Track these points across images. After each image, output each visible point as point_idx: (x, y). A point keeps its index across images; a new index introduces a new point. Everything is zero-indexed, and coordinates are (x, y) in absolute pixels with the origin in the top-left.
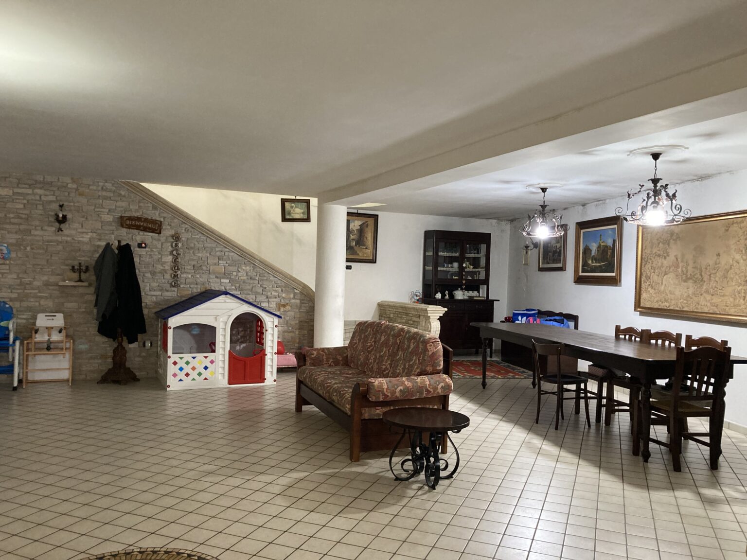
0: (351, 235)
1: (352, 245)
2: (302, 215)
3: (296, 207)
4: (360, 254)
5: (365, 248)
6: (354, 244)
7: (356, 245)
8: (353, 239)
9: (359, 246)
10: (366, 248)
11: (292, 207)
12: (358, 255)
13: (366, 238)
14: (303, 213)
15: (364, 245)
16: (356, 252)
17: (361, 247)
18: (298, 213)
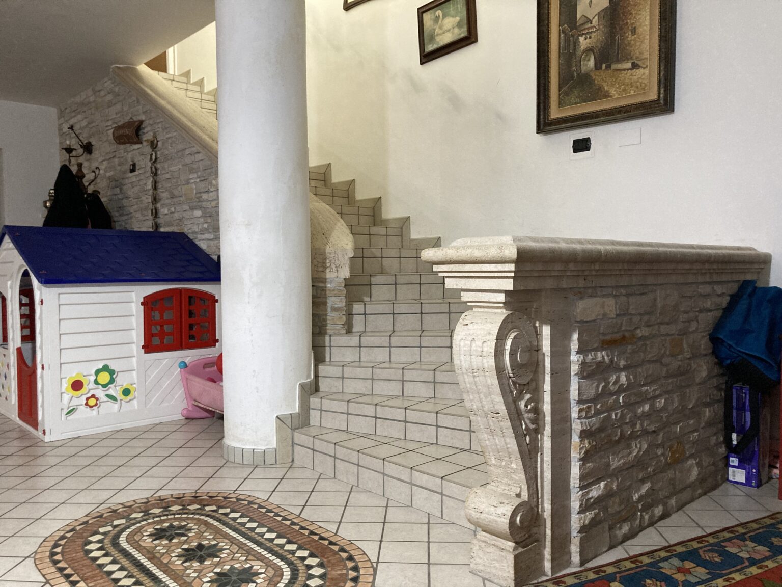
0: (581, 39)
1: (584, 69)
2: (456, 30)
3: (445, 16)
4: (613, 92)
5: (629, 65)
6: (592, 63)
7: (598, 67)
8: (589, 50)
9: (608, 67)
10: (635, 66)
11: (437, 19)
12: (607, 95)
13: (634, 31)
14: (459, 25)
15: (627, 58)
16: (600, 88)
17: (614, 66)
18: (449, 30)
